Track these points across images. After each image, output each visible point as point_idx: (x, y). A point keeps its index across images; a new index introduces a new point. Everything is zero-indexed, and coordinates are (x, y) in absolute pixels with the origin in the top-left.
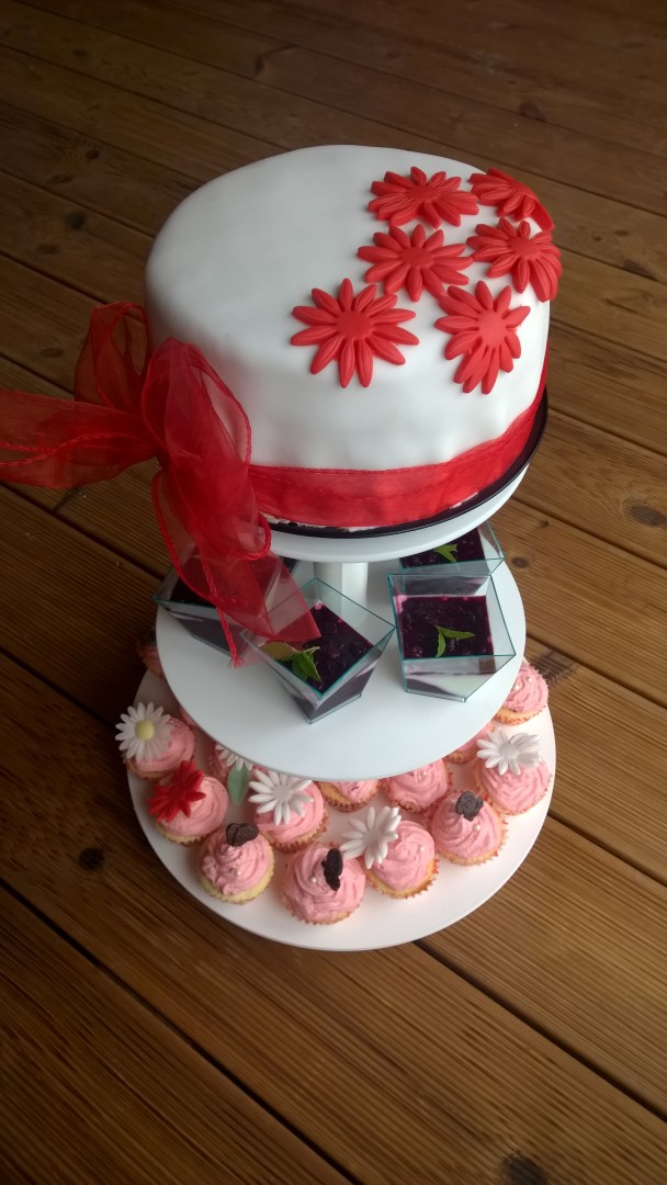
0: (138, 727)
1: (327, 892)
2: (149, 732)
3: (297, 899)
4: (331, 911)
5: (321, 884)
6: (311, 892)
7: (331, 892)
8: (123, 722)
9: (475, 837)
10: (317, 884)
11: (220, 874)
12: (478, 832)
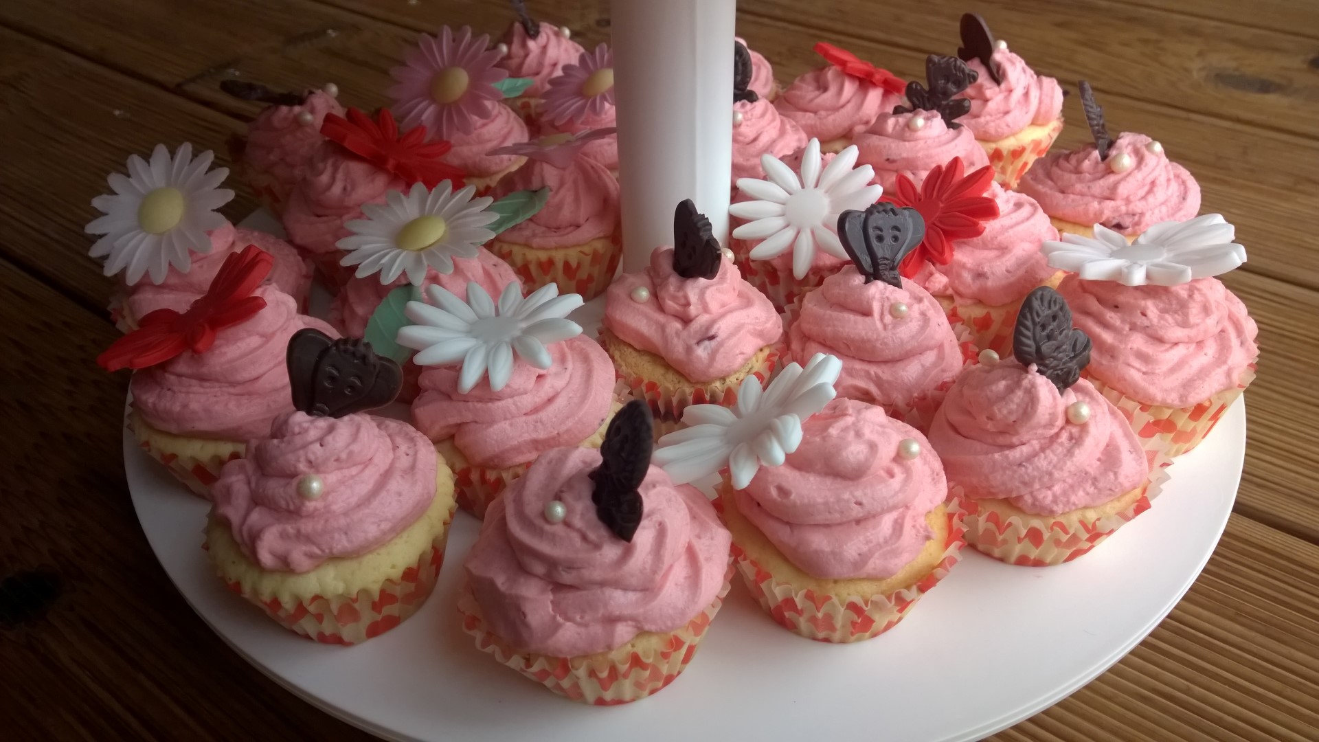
0: (146, 203)
1: (597, 547)
2: (171, 213)
3: (501, 581)
4: (612, 620)
5: (578, 522)
6: (544, 547)
7: (611, 551)
8: (113, 193)
9: (1076, 441)
10: (567, 523)
11: (257, 500)
12: (1084, 427)
